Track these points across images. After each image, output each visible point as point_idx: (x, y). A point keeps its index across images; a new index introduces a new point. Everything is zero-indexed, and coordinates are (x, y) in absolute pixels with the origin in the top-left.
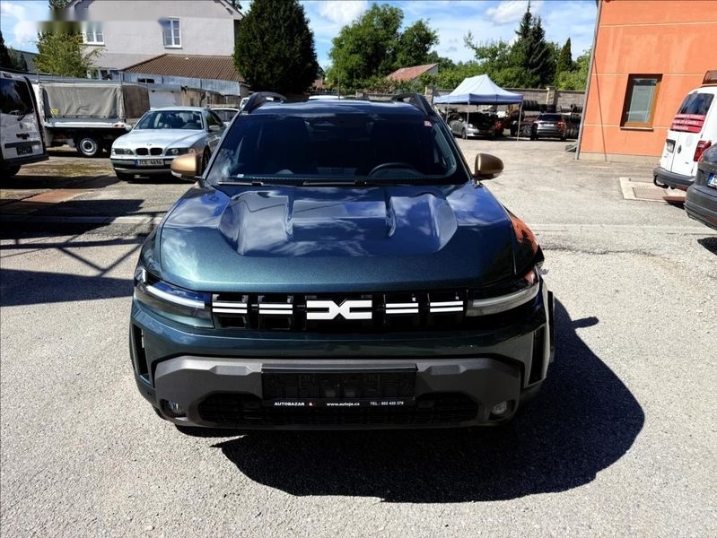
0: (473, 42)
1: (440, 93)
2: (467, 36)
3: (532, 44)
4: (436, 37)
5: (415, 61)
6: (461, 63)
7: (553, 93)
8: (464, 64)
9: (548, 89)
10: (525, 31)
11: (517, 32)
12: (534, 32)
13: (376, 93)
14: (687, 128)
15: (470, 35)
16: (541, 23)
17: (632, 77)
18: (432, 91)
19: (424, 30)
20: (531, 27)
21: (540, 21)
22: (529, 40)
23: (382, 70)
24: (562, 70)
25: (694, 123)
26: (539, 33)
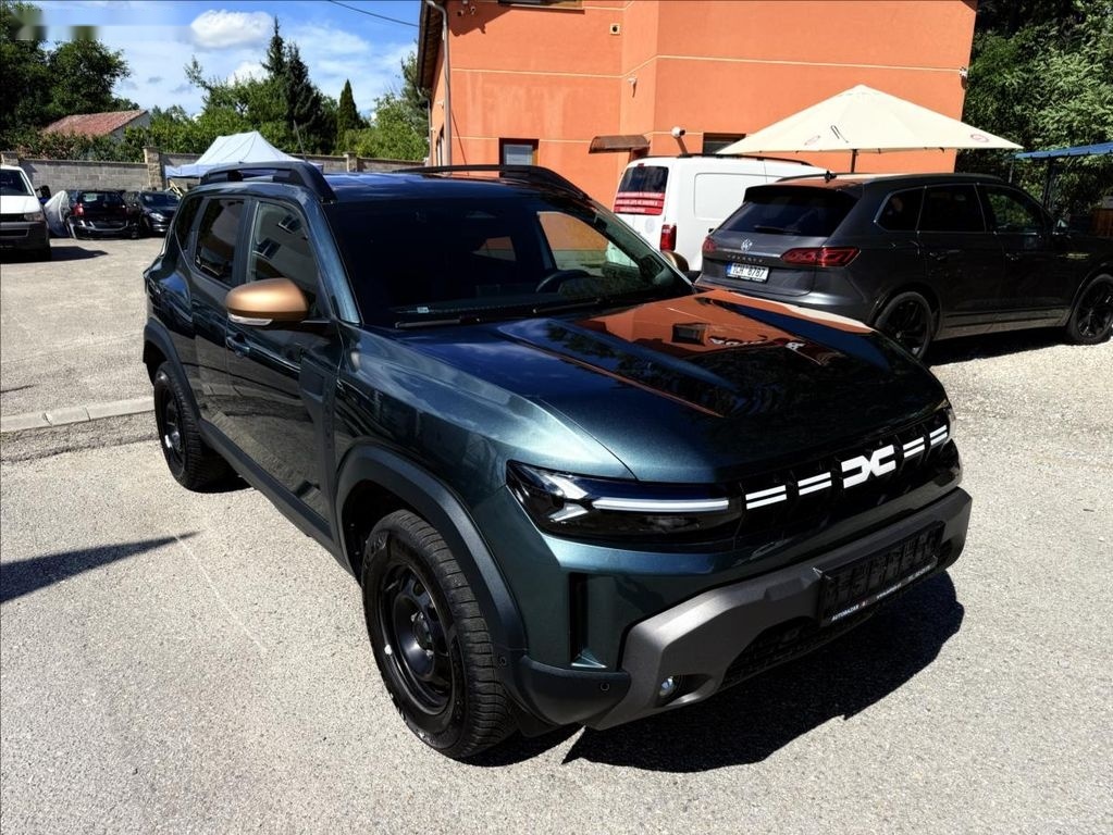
0: (204, 76)
1: (172, 160)
2: (192, 67)
3: (293, 86)
4: (122, 63)
5: (89, 104)
6: (157, 110)
7: (355, 161)
8: (163, 111)
9: (346, 156)
10: (277, 65)
11: (264, 66)
12: (293, 69)
13: (45, 159)
14: (643, 210)
15: (195, 65)
16: (300, 54)
17: (503, 142)
18: (157, 157)
19: (96, 49)
20: (286, 59)
21: (297, 52)
22: (288, 79)
23: (24, 117)
24: (347, 128)
25: (651, 203)
26: (298, 69)
